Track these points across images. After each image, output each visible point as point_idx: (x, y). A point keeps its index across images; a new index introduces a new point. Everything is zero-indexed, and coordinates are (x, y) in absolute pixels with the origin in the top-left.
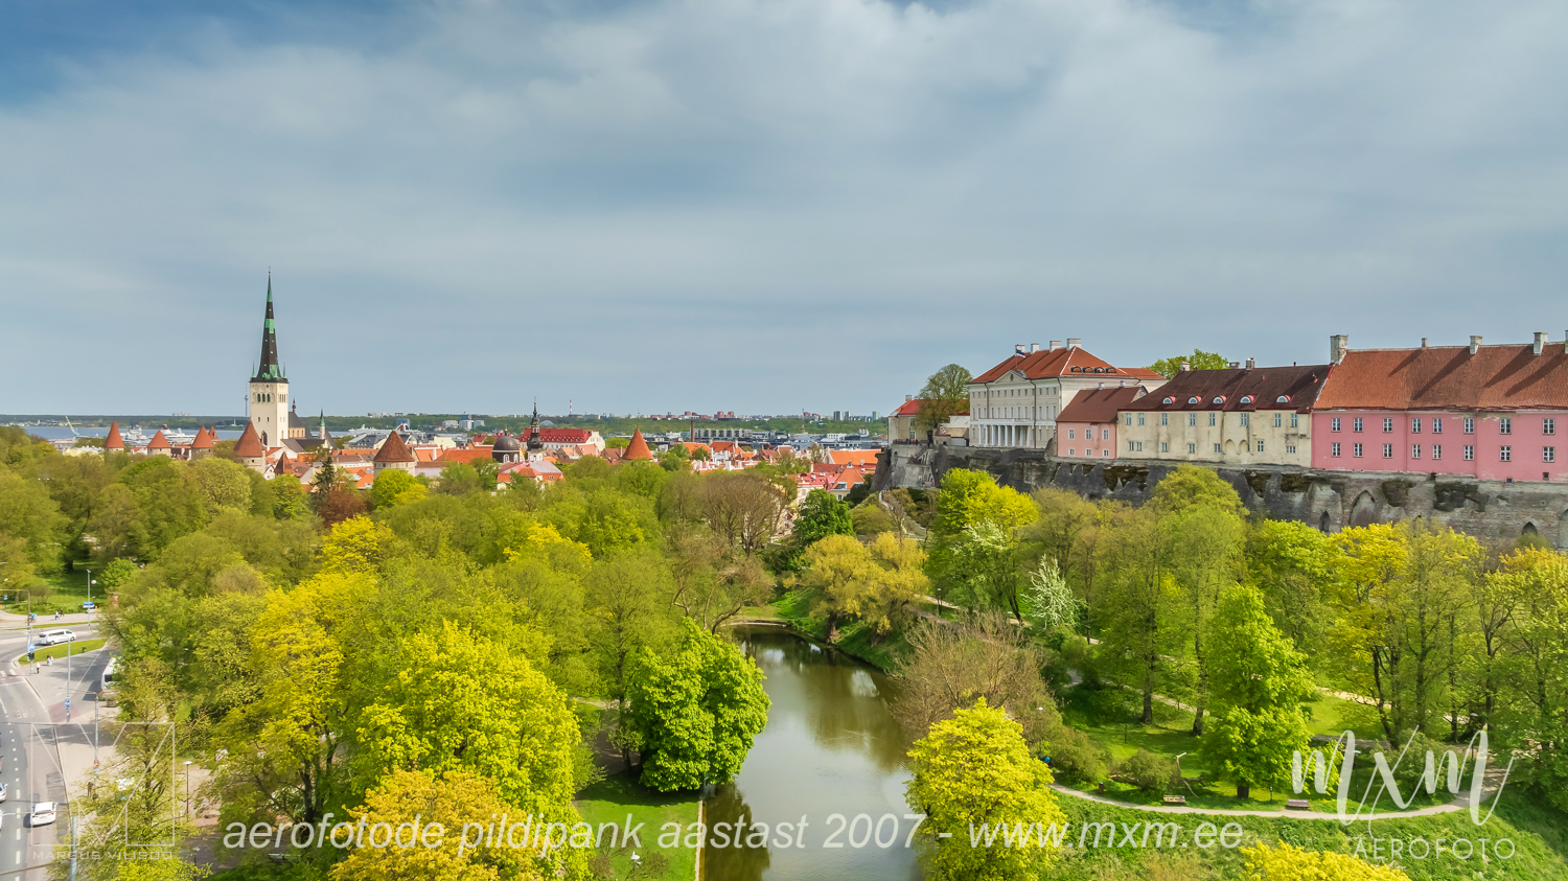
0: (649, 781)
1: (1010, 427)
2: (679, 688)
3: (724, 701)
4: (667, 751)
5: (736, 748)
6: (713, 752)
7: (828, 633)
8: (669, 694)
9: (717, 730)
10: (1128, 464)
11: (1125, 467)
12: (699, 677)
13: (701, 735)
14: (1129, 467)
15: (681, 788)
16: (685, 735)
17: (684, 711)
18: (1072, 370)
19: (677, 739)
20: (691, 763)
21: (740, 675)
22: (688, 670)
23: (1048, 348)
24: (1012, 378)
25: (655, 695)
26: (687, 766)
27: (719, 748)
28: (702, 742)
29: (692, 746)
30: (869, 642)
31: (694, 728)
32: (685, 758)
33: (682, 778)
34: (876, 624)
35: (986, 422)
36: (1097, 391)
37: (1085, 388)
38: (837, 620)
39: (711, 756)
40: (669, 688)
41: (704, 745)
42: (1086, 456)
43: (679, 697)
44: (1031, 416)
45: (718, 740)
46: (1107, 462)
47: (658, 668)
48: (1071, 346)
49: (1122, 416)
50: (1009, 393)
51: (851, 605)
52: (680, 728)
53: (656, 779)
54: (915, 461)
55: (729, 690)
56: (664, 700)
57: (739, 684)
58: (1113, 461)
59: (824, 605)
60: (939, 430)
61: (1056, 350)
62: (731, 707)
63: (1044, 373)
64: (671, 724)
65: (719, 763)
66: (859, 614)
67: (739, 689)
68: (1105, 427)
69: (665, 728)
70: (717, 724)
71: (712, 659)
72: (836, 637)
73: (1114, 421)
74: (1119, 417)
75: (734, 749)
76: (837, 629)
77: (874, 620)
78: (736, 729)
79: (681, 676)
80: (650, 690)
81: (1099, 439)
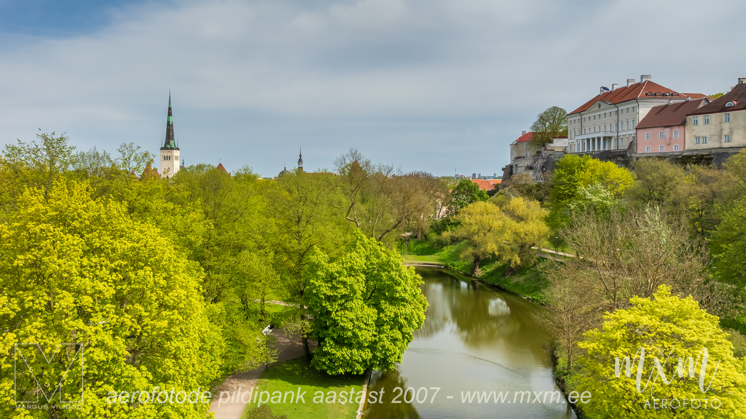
0: (318, 365)
1: (599, 139)
2: (344, 283)
3: (386, 299)
4: (333, 339)
5: (396, 340)
6: (375, 342)
7: (473, 269)
8: (334, 288)
9: (379, 324)
10: (695, 153)
11: (693, 156)
12: (363, 276)
13: (363, 326)
14: (696, 155)
15: (346, 372)
16: (349, 325)
17: (349, 305)
18: (646, 94)
19: (343, 328)
20: (355, 351)
21: (400, 276)
22: (352, 269)
23: (625, 85)
24: (600, 106)
25: (322, 289)
26: (351, 354)
27: (380, 340)
28: (364, 332)
29: (355, 335)
30: (504, 275)
31: (358, 320)
32: (350, 346)
33: (348, 364)
34: (510, 261)
35: (581, 137)
36: (667, 106)
37: (656, 105)
38: (480, 261)
39: (373, 346)
40: (334, 283)
41: (366, 336)
42: (659, 151)
43: (343, 291)
44: (614, 129)
45: (380, 332)
46: (677, 154)
47: (326, 265)
48: (644, 80)
49: (690, 119)
50: (597, 117)
51: (491, 247)
52: (344, 319)
53: (324, 363)
54: (530, 168)
55: (390, 288)
56: (329, 293)
57: (399, 285)
58: (683, 152)
59: (470, 250)
60: (546, 148)
61: (631, 86)
62: (391, 304)
63: (625, 99)
64: (338, 316)
65: (380, 352)
66: (497, 253)
67: (399, 288)
68: (676, 129)
69: (332, 318)
70: (379, 318)
71: (375, 261)
72: (479, 273)
73: (683, 124)
74: (688, 120)
75: (394, 340)
76: (479, 267)
77: (509, 257)
78: (395, 323)
79: (346, 273)
80: (317, 284)
81: (670, 138)
